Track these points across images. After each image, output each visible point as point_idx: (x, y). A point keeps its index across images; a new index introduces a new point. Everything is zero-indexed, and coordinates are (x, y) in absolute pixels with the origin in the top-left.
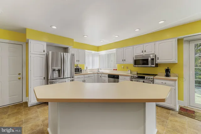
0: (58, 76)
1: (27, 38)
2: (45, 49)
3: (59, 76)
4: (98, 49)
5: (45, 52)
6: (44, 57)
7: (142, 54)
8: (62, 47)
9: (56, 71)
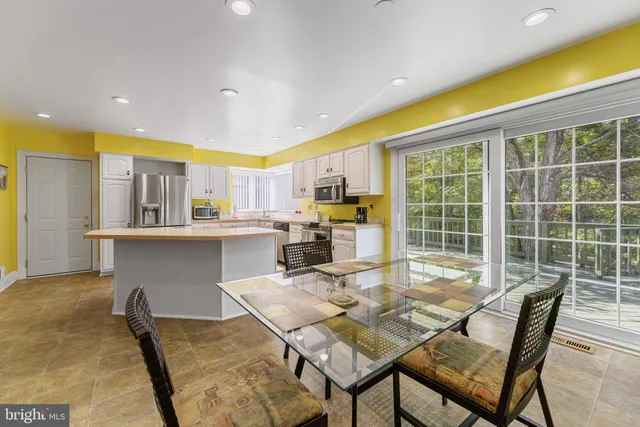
0: (154, 222)
1: (96, 150)
2: (131, 168)
3: (157, 221)
4: (263, 161)
5: (131, 175)
6: (129, 184)
7: (327, 175)
8: (171, 163)
9: (150, 213)
